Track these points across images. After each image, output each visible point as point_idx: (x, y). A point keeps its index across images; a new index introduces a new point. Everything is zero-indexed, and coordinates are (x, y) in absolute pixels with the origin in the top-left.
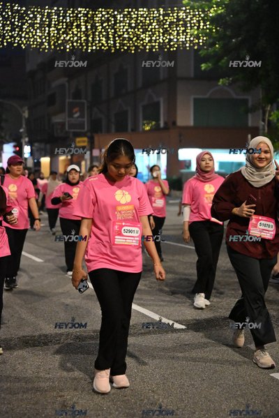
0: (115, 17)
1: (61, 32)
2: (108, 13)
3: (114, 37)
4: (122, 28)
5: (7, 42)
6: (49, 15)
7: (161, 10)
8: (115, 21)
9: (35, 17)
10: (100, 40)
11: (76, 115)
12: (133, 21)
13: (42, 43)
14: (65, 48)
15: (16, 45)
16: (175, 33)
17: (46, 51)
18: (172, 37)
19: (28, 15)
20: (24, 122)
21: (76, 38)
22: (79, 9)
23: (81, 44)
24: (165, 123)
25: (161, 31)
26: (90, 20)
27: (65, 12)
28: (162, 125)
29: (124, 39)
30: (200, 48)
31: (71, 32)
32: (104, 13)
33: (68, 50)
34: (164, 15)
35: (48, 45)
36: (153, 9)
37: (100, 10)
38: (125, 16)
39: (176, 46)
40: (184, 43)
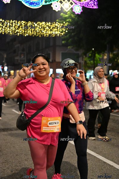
0: (34, 25)
1: (16, 29)
6: (12, 23)
7: (50, 23)
9: (7, 24)
10: (29, 32)
11: (22, 57)
12: (40, 26)
13: (9, 33)
14: (17, 35)
15: (1, 33)
16: (54, 31)
17: (11, 35)
19: (5, 23)
20: (4, 59)
21: (21, 31)
22: (22, 21)
23: (23, 33)
24: (52, 60)
25: (50, 30)
27: (18, 22)
30: (62, 36)
31: (19, 29)
32: (31, 23)
33: (18, 35)
34: (51, 25)
35: (12, 33)
36: (47, 22)
37: (29, 22)
38: (37, 24)
39: (55, 35)
40: (57, 34)
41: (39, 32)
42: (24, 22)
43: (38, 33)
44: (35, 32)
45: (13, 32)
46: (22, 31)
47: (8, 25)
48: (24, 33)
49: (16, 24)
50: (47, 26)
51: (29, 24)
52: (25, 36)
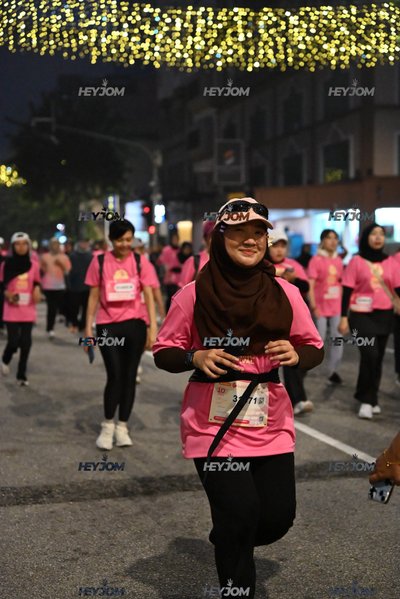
0: (286, 19)
1: (210, 43)
2: (276, 15)
3: (285, 49)
4: (297, 36)
5: (134, 59)
6: (194, 20)
7: (354, 10)
8: (287, 25)
9: (173, 23)
10: (265, 54)
11: (230, 161)
12: (312, 25)
13: (183, 60)
14: (216, 66)
15: (146, 63)
16: (374, 42)
17: (189, 71)
18: (369, 48)
19: (163, 20)
20: (155, 172)
21: (230, 52)
22: (236, 10)
24: (358, 172)
25: (353, 38)
26: (251, 25)
27: (216, 14)
28: (352, 174)
29: (300, 51)
31: (223, 43)
32: (270, 14)
33: (219, 69)
34: (357, 16)
35: (194, 62)
36: (342, 7)
37: (265, 9)
38: (301, 18)
39: (375, 59)
40: (386, 56)
41: (308, 51)
42: (242, 12)
43: (301, 55)
44: (289, 51)
45: (197, 58)
46: (236, 51)
47: (178, 27)
48: (242, 60)
49: (210, 23)
50: (343, 20)
51: (266, 18)
52: (250, 69)
